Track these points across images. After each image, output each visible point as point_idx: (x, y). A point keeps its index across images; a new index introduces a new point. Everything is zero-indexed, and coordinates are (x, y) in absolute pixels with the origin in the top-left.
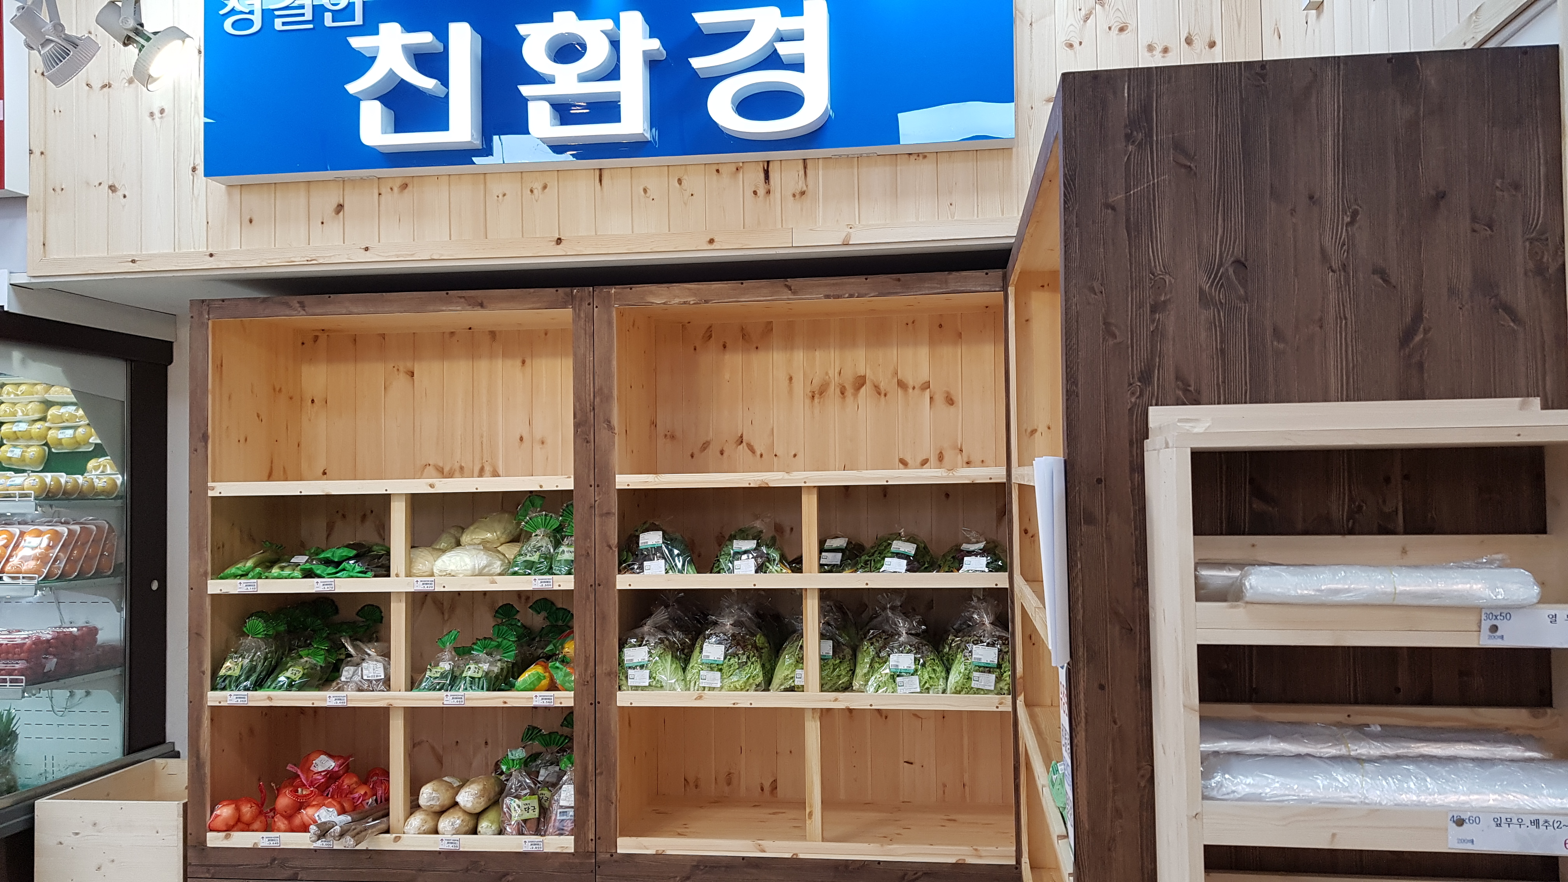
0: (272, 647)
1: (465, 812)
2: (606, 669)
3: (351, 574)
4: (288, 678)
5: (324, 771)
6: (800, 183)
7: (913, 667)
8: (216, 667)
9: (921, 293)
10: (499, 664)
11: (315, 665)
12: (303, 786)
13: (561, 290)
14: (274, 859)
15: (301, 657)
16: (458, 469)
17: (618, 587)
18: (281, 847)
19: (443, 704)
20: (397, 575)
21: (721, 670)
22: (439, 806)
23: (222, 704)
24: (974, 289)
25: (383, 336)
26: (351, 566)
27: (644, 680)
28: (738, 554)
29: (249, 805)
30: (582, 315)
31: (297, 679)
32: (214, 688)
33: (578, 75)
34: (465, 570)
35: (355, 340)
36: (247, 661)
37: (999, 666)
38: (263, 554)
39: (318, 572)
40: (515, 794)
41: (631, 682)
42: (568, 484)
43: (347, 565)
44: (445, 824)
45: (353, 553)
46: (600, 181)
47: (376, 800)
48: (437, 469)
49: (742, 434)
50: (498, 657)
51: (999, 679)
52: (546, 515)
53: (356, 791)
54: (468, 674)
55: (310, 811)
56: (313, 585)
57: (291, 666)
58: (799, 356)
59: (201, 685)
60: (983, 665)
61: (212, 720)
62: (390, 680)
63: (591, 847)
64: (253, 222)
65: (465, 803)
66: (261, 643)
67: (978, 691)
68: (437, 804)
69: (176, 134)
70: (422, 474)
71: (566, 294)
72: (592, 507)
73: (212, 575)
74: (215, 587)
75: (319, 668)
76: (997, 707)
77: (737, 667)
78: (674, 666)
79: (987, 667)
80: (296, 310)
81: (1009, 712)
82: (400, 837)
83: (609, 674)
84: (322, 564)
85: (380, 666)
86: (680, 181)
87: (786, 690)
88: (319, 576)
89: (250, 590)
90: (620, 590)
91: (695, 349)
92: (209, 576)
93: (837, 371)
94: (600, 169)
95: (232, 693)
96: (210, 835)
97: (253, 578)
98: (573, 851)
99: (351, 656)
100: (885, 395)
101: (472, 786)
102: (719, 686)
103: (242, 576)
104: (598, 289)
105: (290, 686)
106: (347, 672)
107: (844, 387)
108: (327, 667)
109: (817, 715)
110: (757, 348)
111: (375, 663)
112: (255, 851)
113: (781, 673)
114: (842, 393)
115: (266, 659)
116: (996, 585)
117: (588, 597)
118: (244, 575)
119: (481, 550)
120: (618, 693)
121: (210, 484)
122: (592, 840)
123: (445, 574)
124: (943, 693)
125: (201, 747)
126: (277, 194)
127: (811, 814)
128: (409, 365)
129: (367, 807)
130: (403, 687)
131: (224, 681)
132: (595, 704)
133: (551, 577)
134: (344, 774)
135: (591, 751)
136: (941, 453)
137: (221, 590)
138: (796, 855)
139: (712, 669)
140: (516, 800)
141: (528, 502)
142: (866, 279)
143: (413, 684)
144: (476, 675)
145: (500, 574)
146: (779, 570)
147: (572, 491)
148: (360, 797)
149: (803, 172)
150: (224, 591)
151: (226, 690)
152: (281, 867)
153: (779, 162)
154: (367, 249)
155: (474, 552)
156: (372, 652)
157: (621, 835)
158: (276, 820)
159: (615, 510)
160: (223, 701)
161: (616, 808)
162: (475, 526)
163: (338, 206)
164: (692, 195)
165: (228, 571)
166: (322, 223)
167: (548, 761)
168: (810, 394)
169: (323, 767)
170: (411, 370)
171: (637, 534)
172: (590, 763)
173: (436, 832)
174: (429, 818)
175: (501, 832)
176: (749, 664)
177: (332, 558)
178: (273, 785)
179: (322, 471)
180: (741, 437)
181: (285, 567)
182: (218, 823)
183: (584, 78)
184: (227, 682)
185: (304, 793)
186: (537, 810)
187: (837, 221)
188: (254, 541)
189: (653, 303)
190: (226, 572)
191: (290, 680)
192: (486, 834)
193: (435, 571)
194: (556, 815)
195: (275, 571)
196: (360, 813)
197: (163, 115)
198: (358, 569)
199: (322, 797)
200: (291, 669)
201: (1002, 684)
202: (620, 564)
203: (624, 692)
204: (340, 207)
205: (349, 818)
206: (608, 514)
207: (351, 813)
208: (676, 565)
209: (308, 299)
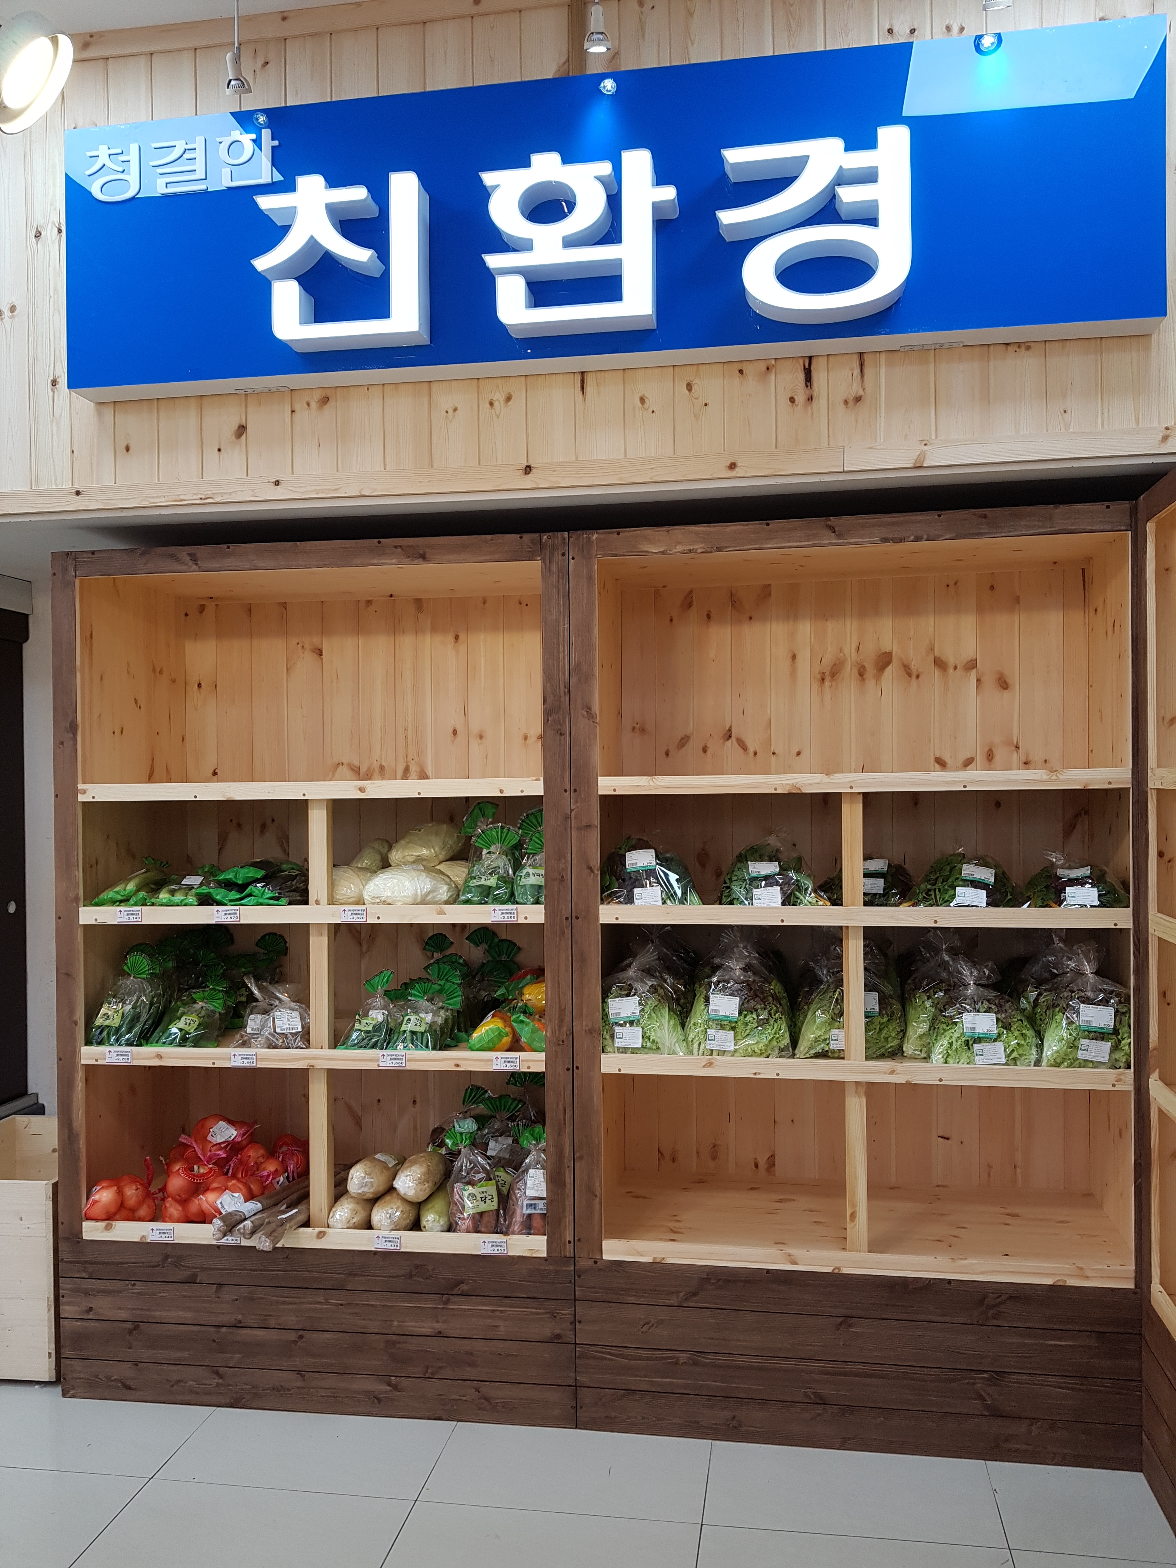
0: (158, 989)
1: (405, 1200)
2: (586, 1026)
3: (261, 901)
4: (181, 1030)
5: (223, 1143)
6: (855, 385)
7: (995, 1031)
8: (91, 1014)
9: (1016, 533)
10: (442, 1012)
11: (213, 1012)
12: (198, 1160)
13: (527, 537)
14: (167, 1257)
15: (195, 1002)
16: (377, 770)
17: (602, 921)
18: (176, 1242)
19: (379, 1066)
20: (317, 903)
21: (733, 1029)
22: (373, 1193)
23: (100, 1062)
24: (1090, 528)
25: (284, 605)
26: (259, 891)
27: (636, 1040)
28: (755, 881)
29: (134, 1187)
30: (554, 568)
31: (192, 1031)
32: (88, 1043)
33: (563, 238)
34: (405, 896)
35: (250, 610)
36: (128, 1007)
37: (1116, 1031)
38: (147, 874)
39: (218, 897)
40: (467, 1180)
41: (618, 1043)
42: (535, 788)
43: (254, 889)
44: (379, 1215)
45: (260, 874)
46: (583, 388)
47: (288, 1178)
48: (352, 769)
49: (731, 727)
50: (440, 1004)
51: (1116, 1048)
52: (502, 827)
53: (263, 1166)
54: (408, 1027)
55: (210, 1196)
56: (212, 915)
57: (183, 1014)
58: (805, 629)
59: (73, 1038)
60: (1094, 1030)
61: (86, 1080)
62: (309, 1033)
63: (569, 1251)
64: (130, 451)
65: (407, 1190)
66: (146, 985)
67: (1085, 1063)
68: (369, 1191)
69: (31, 338)
70: (333, 775)
71: (532, 541)
72: (568, 818)
73: (84, 900)
74: (89, 915)
75: (218, 1015)
76: (1114, 1085)
77: (755, 1025)
78: (672, 1022)
79: (1100, 1033)
80: (186, 565)
81: (1126, 1093)
82: (324, 1233)
83: (590, 1032)
84: (222, 888)
85: (296, 1014)
86: (689, 387)
87: (817, 1056)
88: (219, 903)
89: (132, 920)
90: (601, 924)
91: (671, 620)
92: (81, 903)
93: (854, 646)
94: (583, 373)
95: (112, 1049)
96: (86, 1225)
97: (136, 904)
98: (545, 1255)
99: (256, 1000)
100: (918, 677)
101: (414, 1168)
102: (732, 1048)
103: (121, 901)
104: (575, 535)
105: (184, 1041)
106: (253, 1022)
107: (864, 667)
108: (227, 1013)
109: (862, 1090)
110: (751, 618)
111: (289, 1011)
112: (142, 1246)
113: (810, 1034)
114: (861, 675)
115: (151, 1004)
116: (1115, 925)
117: (563, 933)
118: (124, 901)
119: (422, 871)
120: (603, 1056)
121: (80, 786)
122: (570, 1242)
123: (378, 901)
124: (1035, 1065)
125: (74, 1115)
126: (160, 413)
127: (853, 1215)
128: (316, 640)
129: (278, 1187)
130: (326, 1043)
131: (101, 1033)
132: (572, 1069)
133: (514, 906)
134: (247, 1145)
135: (568, 1129)
136: (990, 750)
137: (96, 920)
138: (839, 1269)
139: (722, 1027)
140: (470, 1188)
141: (477, 811)
142: (939, 516)
143: (338, 1039)
144: (417, 1029)
145: (447, 902)
146: (814, 902)
147: (542, 796)
148: (269, 1176)
149: (859, 371)
150: (100, 920)
151: (104, 1044)
152: (176, 1266)
153: (826, 357)
154: (277, 483)
155: (414, 873)
156: (284, 997)
157: (607, 1237)
158: (167, 1205)
159: (597, 822)
160: (100, 1059)
161: (601, 1203)
162: (407, 840)
163: (239, 427)
164: (706, 405)
165: (105, 896)
166: (219, 450)
167: (497, 1130)
168: (819, 676)
169: (224, 1137)
170: (320, 647)
171: (621, 852)
172: (567, 1144)
173: (369, 1226)
174: (359, 1208)
175: (451, 1228)
176: (772, 1021)
177: (234, 880)
178: (162, 1159)
179: (212, 771)
180: (730, 730)
181: (175, 890)
182: (97, 1211)
183: (569, 243)
184: (105, 1033)
185: (202, 1171)
186: (496, 1199)
187: (906, 435)
188: (134, 857)
189: (648, 552)
190: (101, 896)
191: (183, 1032)
192: (431, 1230)
193: (366, 897)
194: (522, 1210)
195: (164, 896)
196: (271, 1197)
197: (15, 313)
198: (269, 894)
199: (222, 1178)
200: (184, 1018)
201: (1117, 1055)
202: (602, 892)
203: (609, 1055)
204: (241, 430)
205: (259, 1206)
206: (589, 826)
207: (260, 1198)
208: (675, 892)
209: (202, 551)
